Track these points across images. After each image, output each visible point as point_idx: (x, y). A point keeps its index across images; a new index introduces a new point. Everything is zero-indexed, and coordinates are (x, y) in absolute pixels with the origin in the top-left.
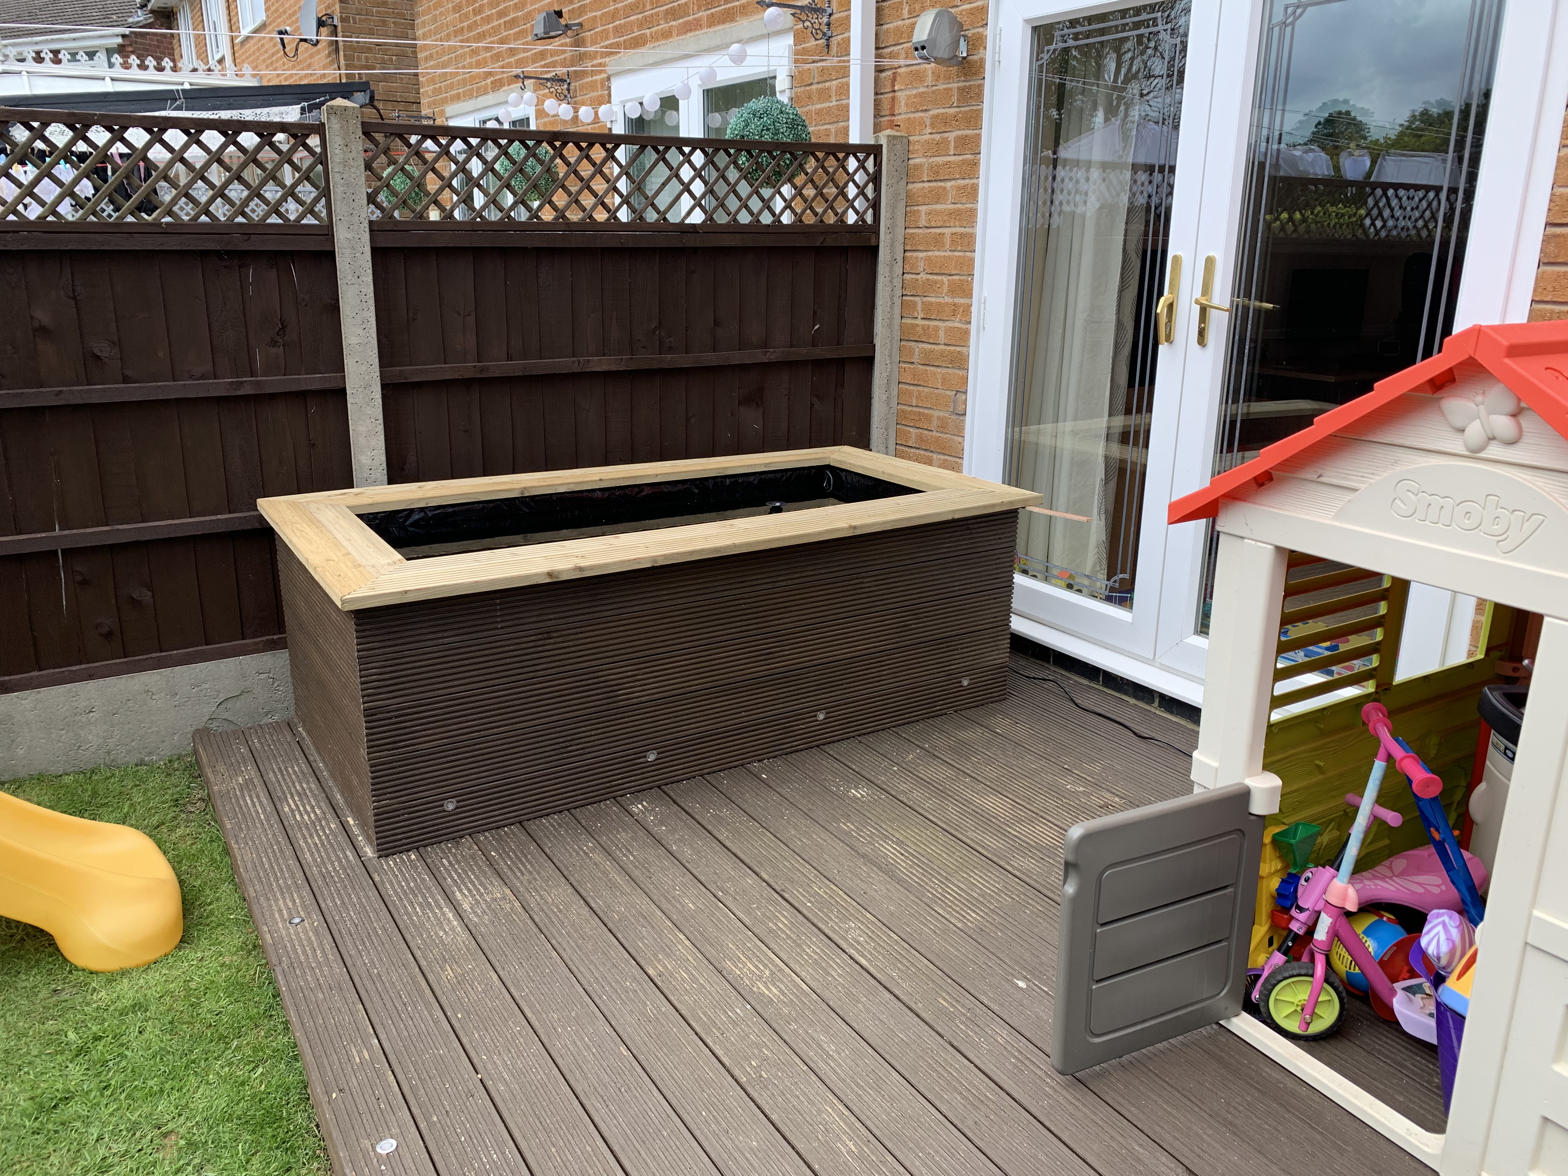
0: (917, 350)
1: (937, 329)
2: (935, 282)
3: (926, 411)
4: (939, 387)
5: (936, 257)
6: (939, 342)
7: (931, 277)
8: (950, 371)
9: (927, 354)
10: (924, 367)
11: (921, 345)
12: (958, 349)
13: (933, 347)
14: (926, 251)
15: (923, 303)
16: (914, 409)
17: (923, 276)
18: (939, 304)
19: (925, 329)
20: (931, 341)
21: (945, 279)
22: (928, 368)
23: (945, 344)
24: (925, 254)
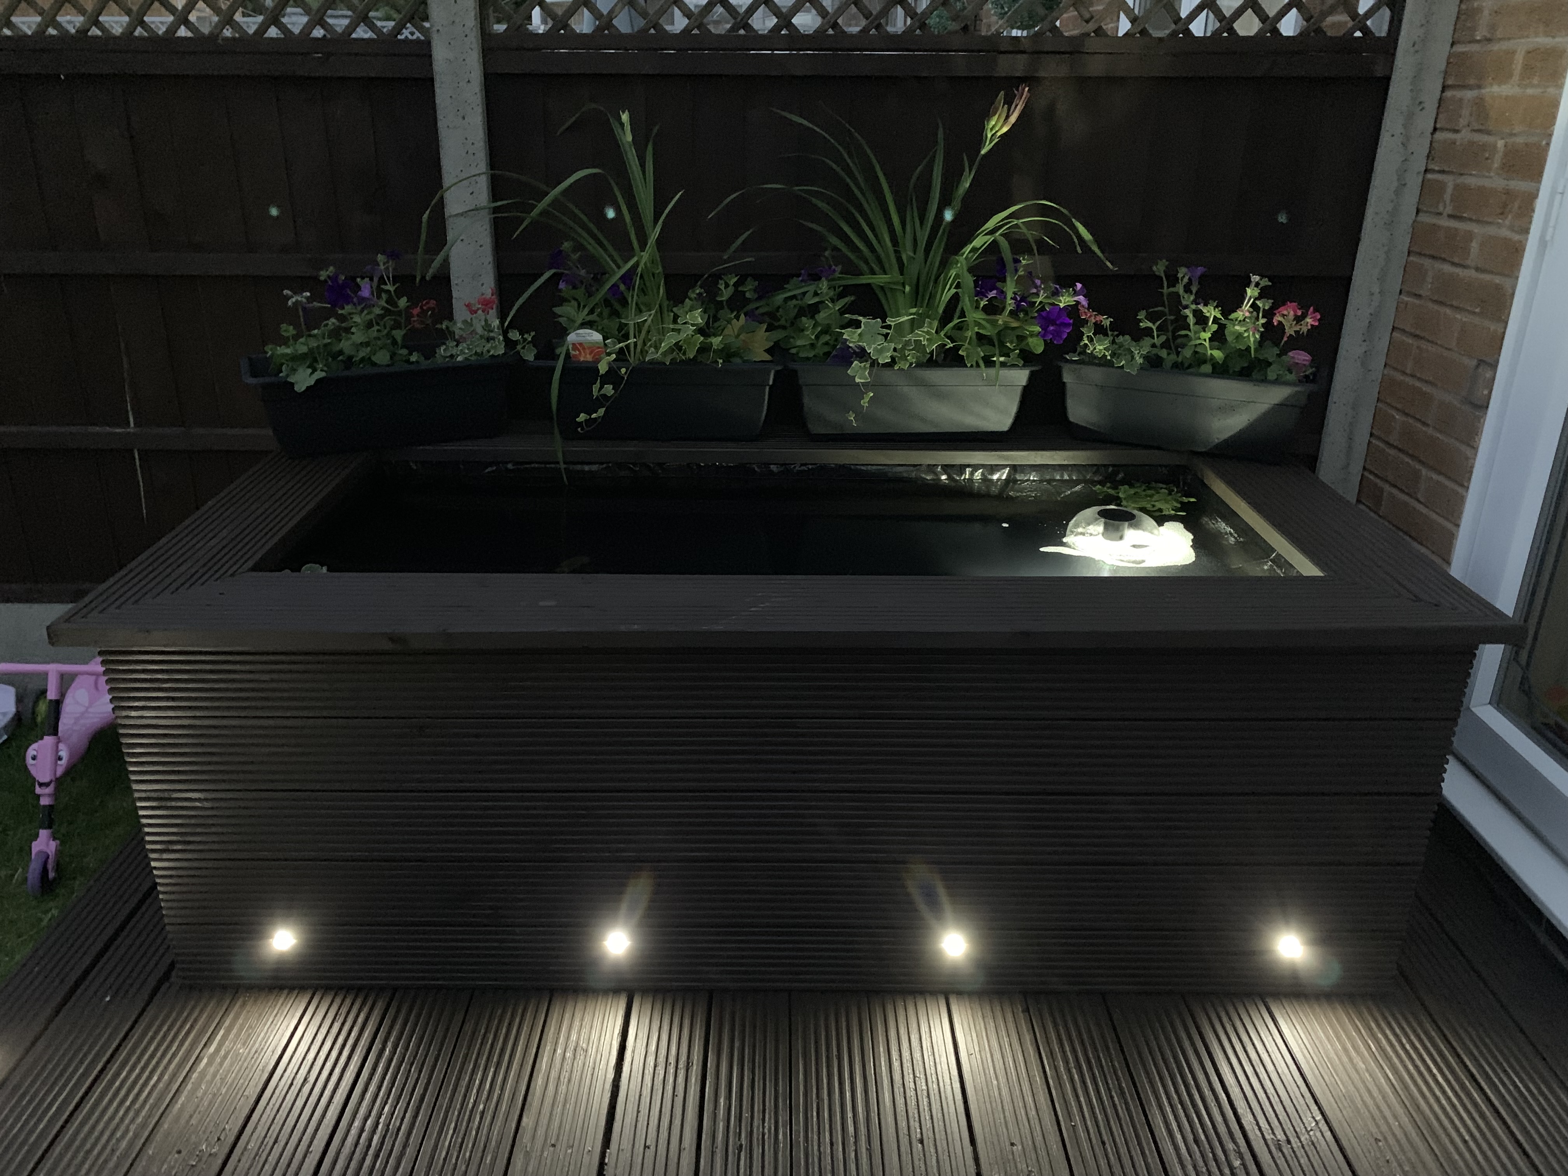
1: (1469, 237)
2: (1484, 147)
3: (1426, 388)
4: (1454, 346)
5: (1493, 98)
6: (1468, 262)
7: (1478, 138)
8: (1477, 320)
9: (1445, 283)
10: (1436, 307)
11: (1438, 265)
12: (1497, 280)
13: (1457, 270)
14: (1479, 87)
15: (1456, 186)
16: (1408, 379)
17: (1464, 136)
18: (1483, 190)
19: (1451, 236)
20: (1456, 260)
21: (1501, 142)
22: (1442, 309)
23: (1477, 269)
24: (1475, 93)
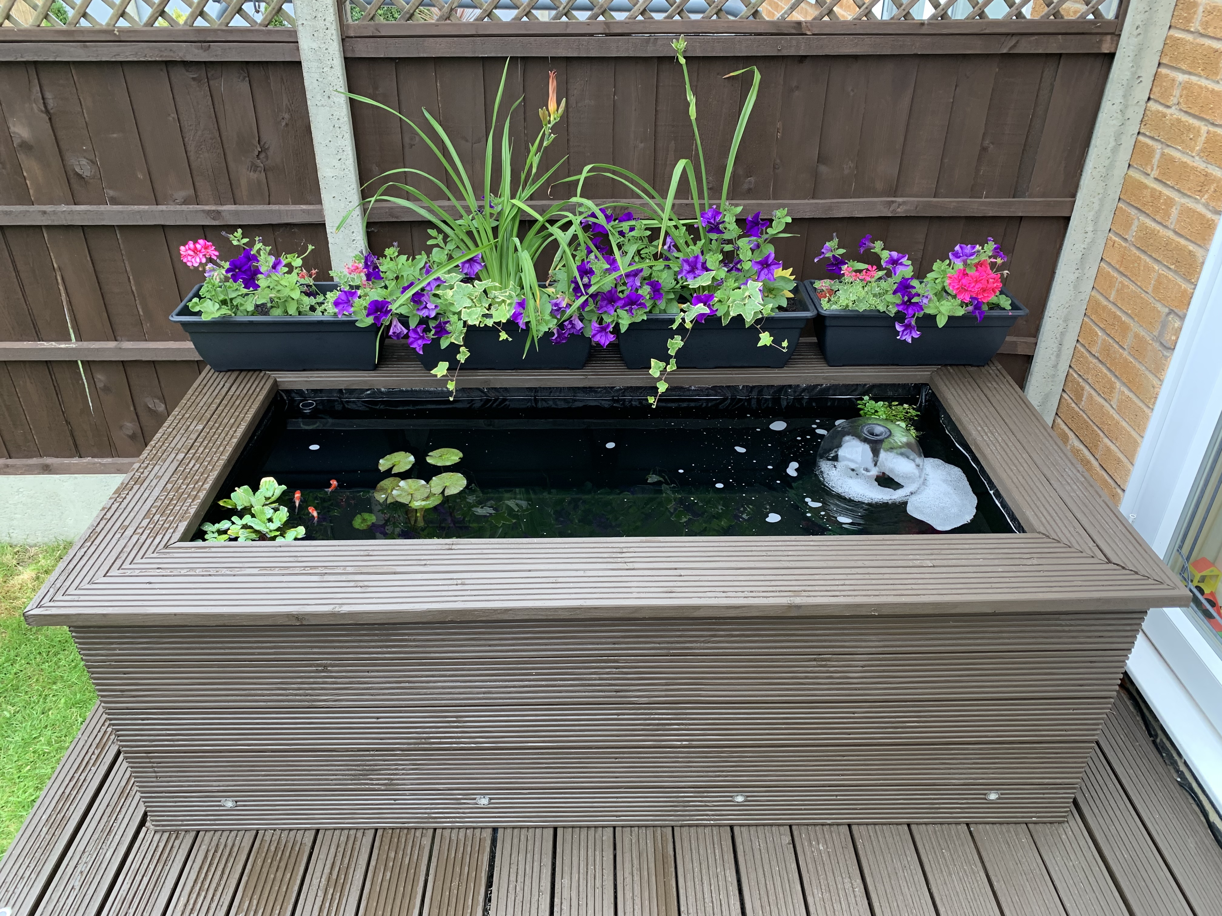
0: (1136, 223)
2: (1189, 128)
3: (1124, 318)
4: (1150, 290)
5: (1200, 87)
6: (1168, 224)
7: (1185, 118)
8: (1171, 275)
9: (1147, 235)
10: (1138, 253)
11: (1142, 218)
12: (1191, 247)
13: (1158, 227)
14: (1190, 73)
15: (1163, 154)
16: (1110, 306)
17: (1173, 113)
18: (1184, 165)
19: (1156, 196)
20: (1158, 218)
21: (1204, 128)
22: (1143, 256)
23: (1176, 232)
24: (1186, 77)
